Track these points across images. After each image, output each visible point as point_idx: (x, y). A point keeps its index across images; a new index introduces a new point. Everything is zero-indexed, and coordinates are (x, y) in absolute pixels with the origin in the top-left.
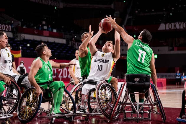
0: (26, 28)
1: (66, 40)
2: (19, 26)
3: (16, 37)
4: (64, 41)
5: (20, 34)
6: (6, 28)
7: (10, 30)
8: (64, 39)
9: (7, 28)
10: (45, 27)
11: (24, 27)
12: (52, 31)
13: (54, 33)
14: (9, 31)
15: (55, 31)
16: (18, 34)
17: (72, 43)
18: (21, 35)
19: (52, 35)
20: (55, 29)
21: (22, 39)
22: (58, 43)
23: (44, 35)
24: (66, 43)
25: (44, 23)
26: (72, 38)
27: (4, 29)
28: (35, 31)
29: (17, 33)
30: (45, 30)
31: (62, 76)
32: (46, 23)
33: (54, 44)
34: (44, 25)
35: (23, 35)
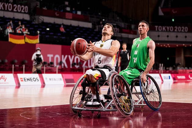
0: (46, 9)
1: (93, 24)
2: (38, 7)
3: (34, 20)
4: (89, 25)
5: (38, 16)
6: (22, 9)
7: (27, 12)
8: (90, 22)
9: (24, 9)
10: (68, 9)
11: (44, 8)
12: (76, 13)
13: (79, 15)
14: (25, 13)
15: (79, 13)
16: (36, 17)
17: (99, 27)
18: (40, 18)
19: (76, 18)
20: (79, 10)
21: (40, 22)
22: (83, 28)
23: (67, 18)
24: (92, 27)
25: (67, 3)
26: (100, 22)
27: (19, 10)
28: (56, 13)
29: (35, 15)
30: (68, 12)
31: (86, 66)
32: (69, 4)
33: (77, 28)
34: (67, 6)
35: (42, 17)
